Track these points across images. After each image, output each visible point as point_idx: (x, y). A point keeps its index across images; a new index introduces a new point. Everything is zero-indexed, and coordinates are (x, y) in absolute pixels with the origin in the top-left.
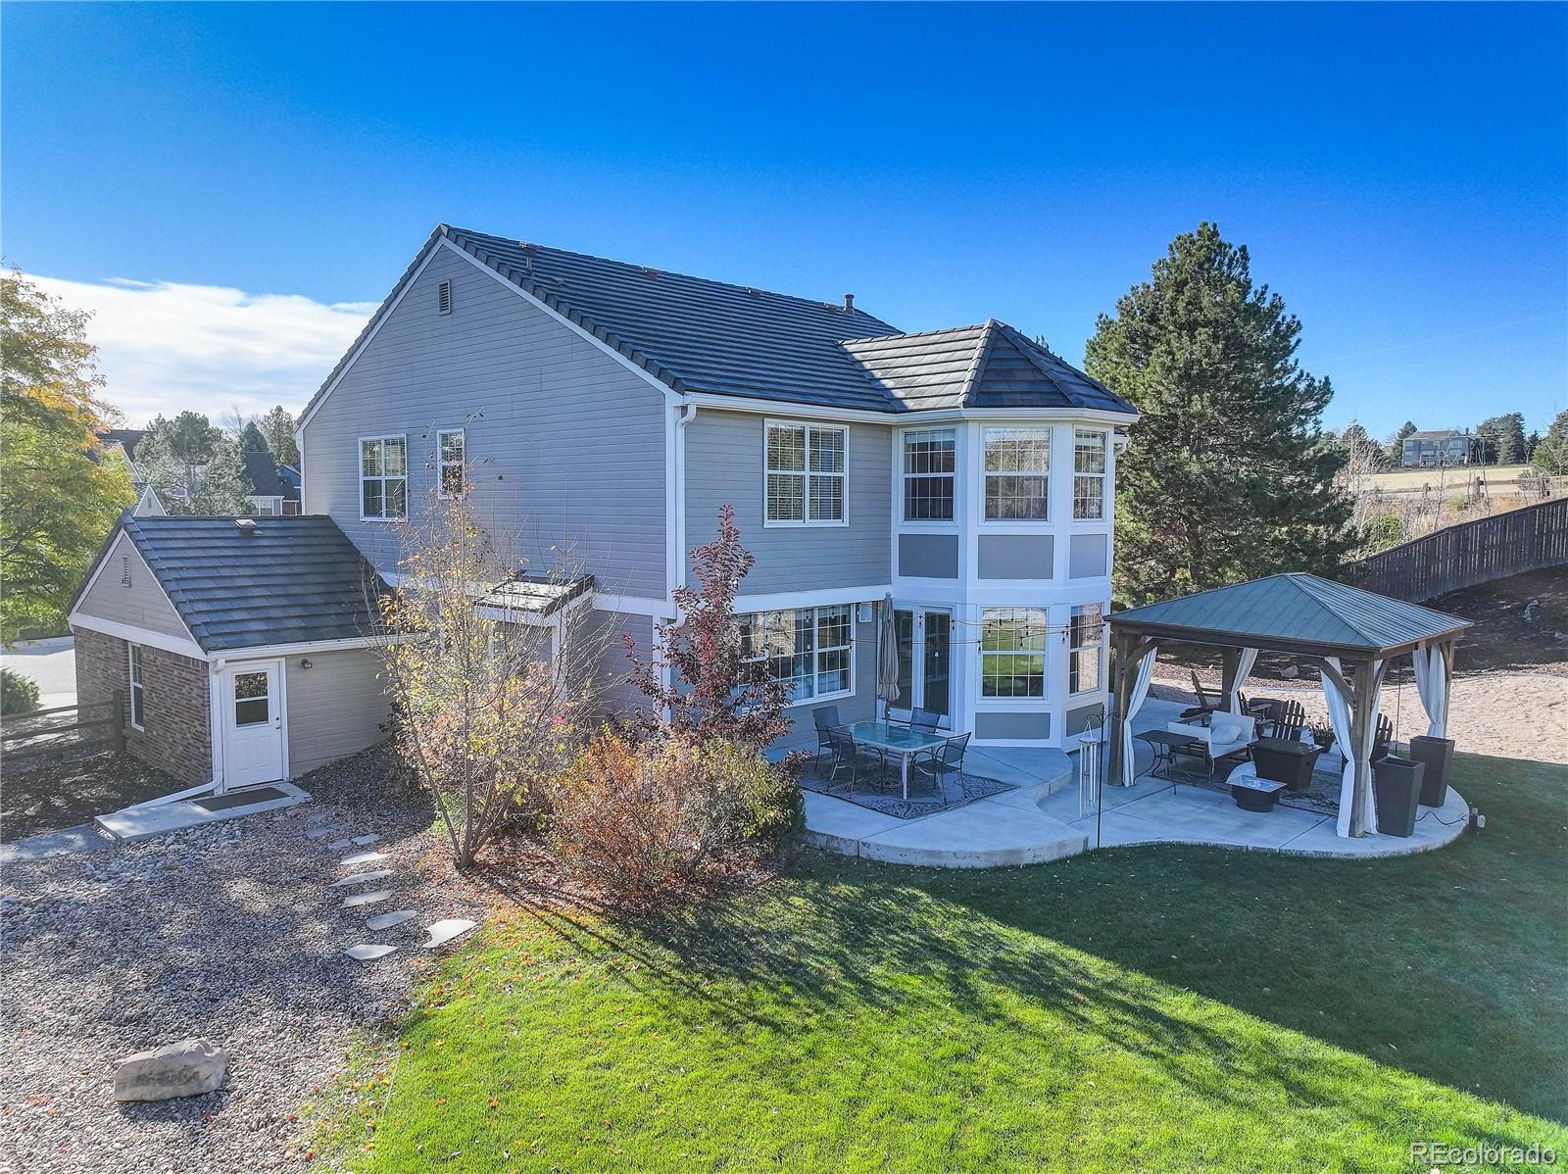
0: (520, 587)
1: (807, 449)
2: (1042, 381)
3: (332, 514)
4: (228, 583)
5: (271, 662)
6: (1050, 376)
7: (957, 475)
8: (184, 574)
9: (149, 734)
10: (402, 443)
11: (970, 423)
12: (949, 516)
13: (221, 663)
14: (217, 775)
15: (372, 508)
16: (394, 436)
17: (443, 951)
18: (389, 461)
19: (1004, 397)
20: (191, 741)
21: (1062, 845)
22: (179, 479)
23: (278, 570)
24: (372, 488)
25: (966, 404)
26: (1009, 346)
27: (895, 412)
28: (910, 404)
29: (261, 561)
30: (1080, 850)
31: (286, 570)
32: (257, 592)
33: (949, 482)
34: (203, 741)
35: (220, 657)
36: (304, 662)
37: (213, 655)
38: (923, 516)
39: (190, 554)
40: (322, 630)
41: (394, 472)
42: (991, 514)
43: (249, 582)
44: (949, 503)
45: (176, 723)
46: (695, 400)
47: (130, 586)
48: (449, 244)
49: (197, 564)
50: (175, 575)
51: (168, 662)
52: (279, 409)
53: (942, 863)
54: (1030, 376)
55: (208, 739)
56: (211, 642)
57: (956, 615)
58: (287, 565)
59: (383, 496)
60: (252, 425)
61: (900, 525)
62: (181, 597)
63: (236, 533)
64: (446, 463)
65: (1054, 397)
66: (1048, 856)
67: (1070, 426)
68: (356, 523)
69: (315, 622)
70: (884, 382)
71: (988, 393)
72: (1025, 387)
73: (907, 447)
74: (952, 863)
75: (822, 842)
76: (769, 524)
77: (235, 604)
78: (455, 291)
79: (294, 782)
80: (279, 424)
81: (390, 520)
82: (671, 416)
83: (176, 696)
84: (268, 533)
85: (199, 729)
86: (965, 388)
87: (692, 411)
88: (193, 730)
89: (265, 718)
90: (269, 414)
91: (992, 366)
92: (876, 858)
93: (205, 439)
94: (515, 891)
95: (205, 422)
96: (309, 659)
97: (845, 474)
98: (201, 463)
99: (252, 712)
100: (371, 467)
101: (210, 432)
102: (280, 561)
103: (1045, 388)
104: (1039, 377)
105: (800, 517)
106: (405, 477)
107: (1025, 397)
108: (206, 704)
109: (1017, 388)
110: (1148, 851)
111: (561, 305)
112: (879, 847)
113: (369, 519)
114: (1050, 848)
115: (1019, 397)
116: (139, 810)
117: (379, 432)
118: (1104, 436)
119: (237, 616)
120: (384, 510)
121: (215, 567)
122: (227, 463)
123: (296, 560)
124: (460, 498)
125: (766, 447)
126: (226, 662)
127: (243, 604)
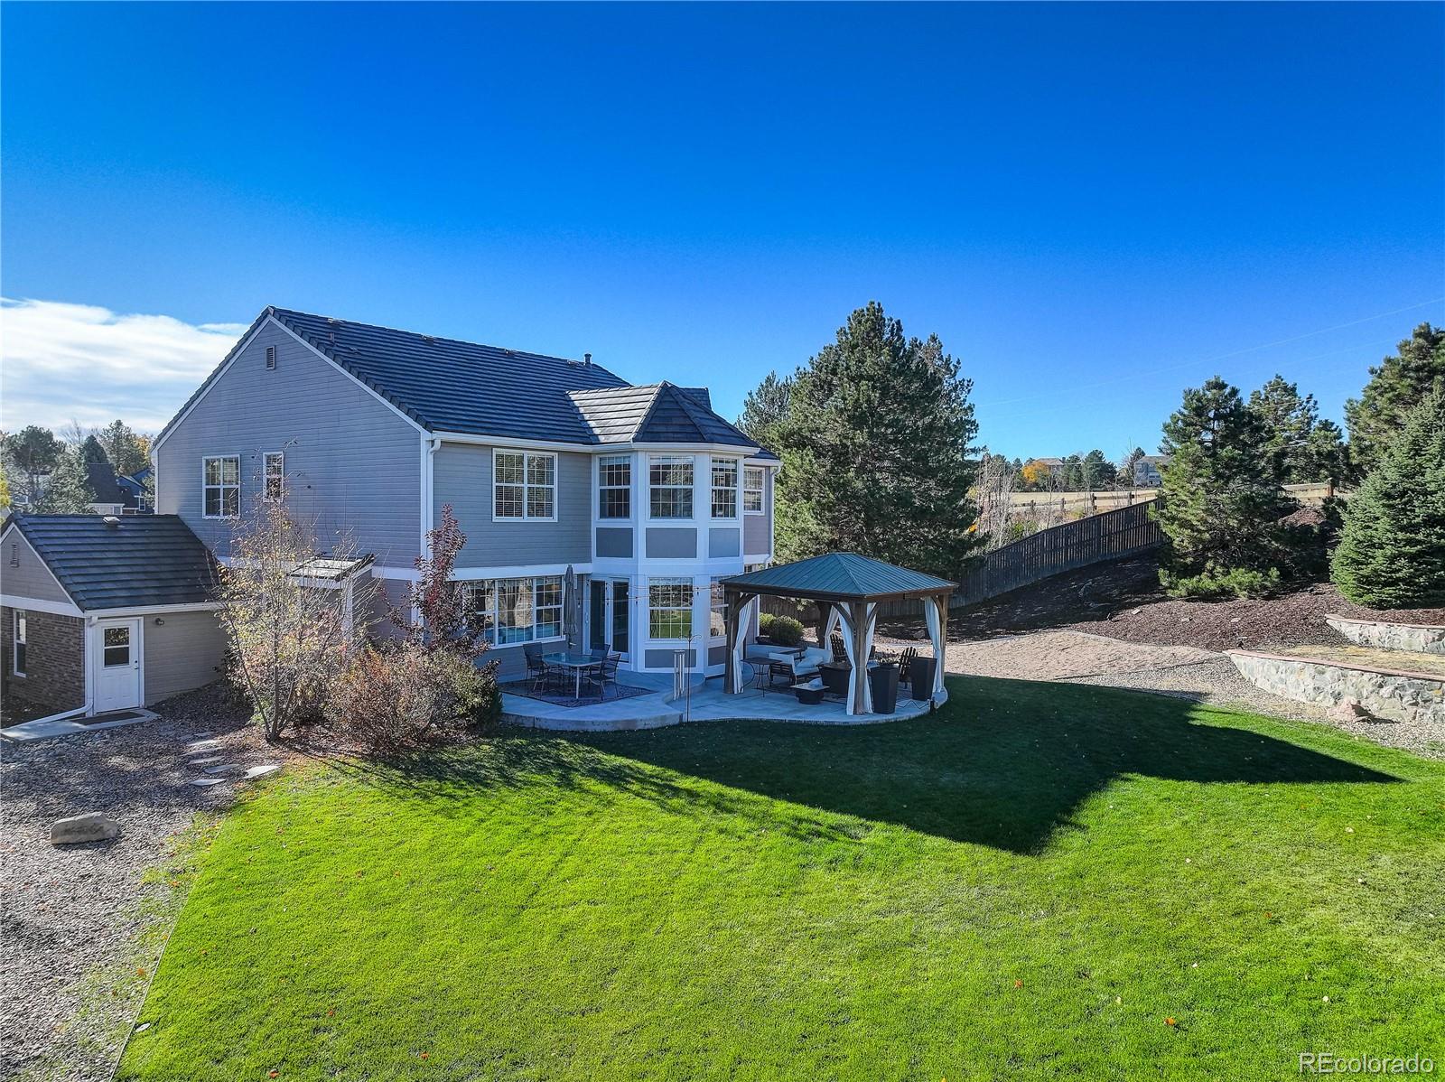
0: (322, 563)
1: (526, 469)
2: (689, 425)
3: (180, 513)
4: (98, 563)
5: (133, 620)
6: (695, 421)
7: (632, 487)
8: (64, 556)
9: (30, 678)
10: (236, 461)
11: (639, 453)
12: (627, 515)
13: (95, 619)
14: (89, 702)
15: (212, 509)
16: (231, 456)
17: (255, 780)
18: (226, 473)
19: (662, 435)
20: (68, 678)
21: (664, 718)
22: (22, 487)
23: (137, 554)
24: (212, 494)
25: (635, 440)
26: (672, 399)
27: (592, 444)
28: (602, 439)
29: (124, 548)
30: (677, 722)
31: (144, 554)
32: (121, 570)
33: (627, 491)
34: (79, 676)
35: (94, 615)
36: (158, 620)
37: (89, 613)
38: (611, 515)
39: (69, 541)
40: (173, 597)
41: (230, 482)
42: (655, 514)
43: (116, 563)
44: (627, 506)
45: (55, 666)
46: (440, 436)
47: (18, 566)
48: (275, 321)
49: (74, 549)
50: (57, 556)
51: (49, 621)
52: (119, 423)
53: (585, 728)
54: (681, 421)
55: (82, 675)
56: (86, 604)
57: (632, 583)
58: (145, 550)
59: (221, 499)
60: (92, 439)
61: (597, 522)
62: (63, 572)
63: (104, 527)
64: (268, 476)
65: (694, 436)
66: (653, 725)
67: (707, 456)
68: (199, 519)
69: (166, 591)
70: (589, 422)
71: (652, 432)
72: (677, 429)
73: (603, 468)
74: (591, 729)
75: (512, 720)
76: (496, 519)
77: (106, 578)
78: (278, 354)
79: (148, 708)
80: (118, 438)
81: (226, 517)
82: (424, 447)
83: (56, 646)
84: (129, 527)
85: (75, 668)
86: (635, 428)
87: (438, 444)
88: (70, 670)
89: (126, 661)
90: (108, 428)
91: (660, 413)
92: (544, 727)
93: (50, 451)
94: (307, 750)
95: (49, 436)
96: (162, 618)
97: (555, 487)
98: (44, 473)
99: (116, 657)
100: (211, 479)
101: (54, 444)
102: (140, 547)
103: (689, 430)
104: (688, 422)
105: (520, 514)
106: (239, 486)
107: (675, 436)
108: (82, 649)
109: (671, 429)
110: (722, 723)
111: (353, 369)
112: (546, 720)
113: (210, 517)
114: (656, 719)
115: (671, 435)
116: (29, 725)
117: (219, 452)
118: (735, 462)
119: (107, 586)
120: (222, 509)
121: (87, 552)
122: (71, 473)
123: (152, 547)
124: (279, 501)
125: (494, 467)
126: (99, 618)
127: (112, 578)
